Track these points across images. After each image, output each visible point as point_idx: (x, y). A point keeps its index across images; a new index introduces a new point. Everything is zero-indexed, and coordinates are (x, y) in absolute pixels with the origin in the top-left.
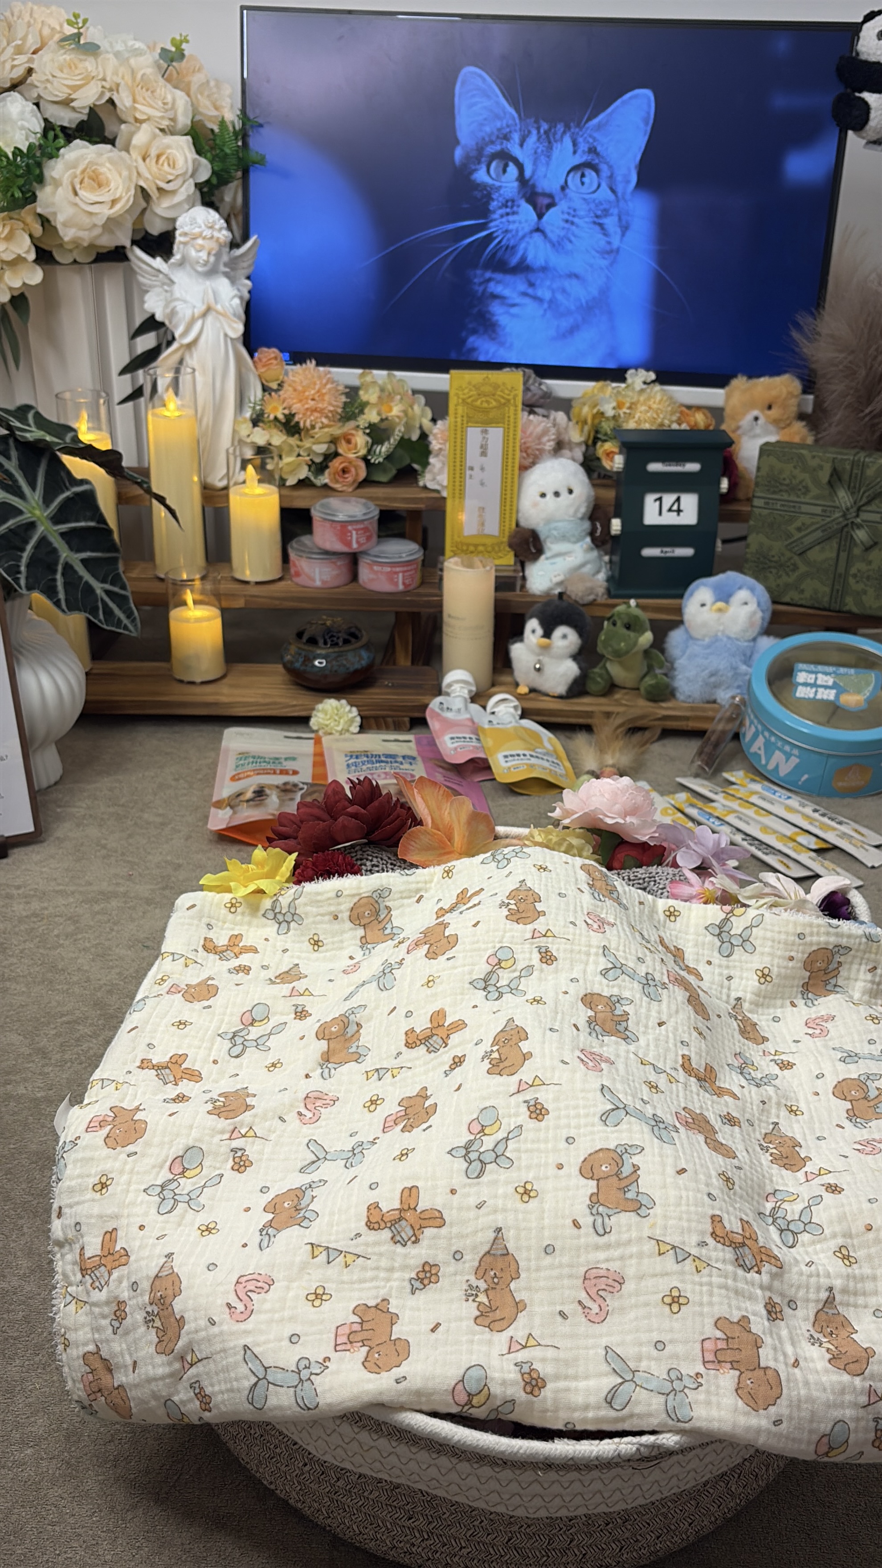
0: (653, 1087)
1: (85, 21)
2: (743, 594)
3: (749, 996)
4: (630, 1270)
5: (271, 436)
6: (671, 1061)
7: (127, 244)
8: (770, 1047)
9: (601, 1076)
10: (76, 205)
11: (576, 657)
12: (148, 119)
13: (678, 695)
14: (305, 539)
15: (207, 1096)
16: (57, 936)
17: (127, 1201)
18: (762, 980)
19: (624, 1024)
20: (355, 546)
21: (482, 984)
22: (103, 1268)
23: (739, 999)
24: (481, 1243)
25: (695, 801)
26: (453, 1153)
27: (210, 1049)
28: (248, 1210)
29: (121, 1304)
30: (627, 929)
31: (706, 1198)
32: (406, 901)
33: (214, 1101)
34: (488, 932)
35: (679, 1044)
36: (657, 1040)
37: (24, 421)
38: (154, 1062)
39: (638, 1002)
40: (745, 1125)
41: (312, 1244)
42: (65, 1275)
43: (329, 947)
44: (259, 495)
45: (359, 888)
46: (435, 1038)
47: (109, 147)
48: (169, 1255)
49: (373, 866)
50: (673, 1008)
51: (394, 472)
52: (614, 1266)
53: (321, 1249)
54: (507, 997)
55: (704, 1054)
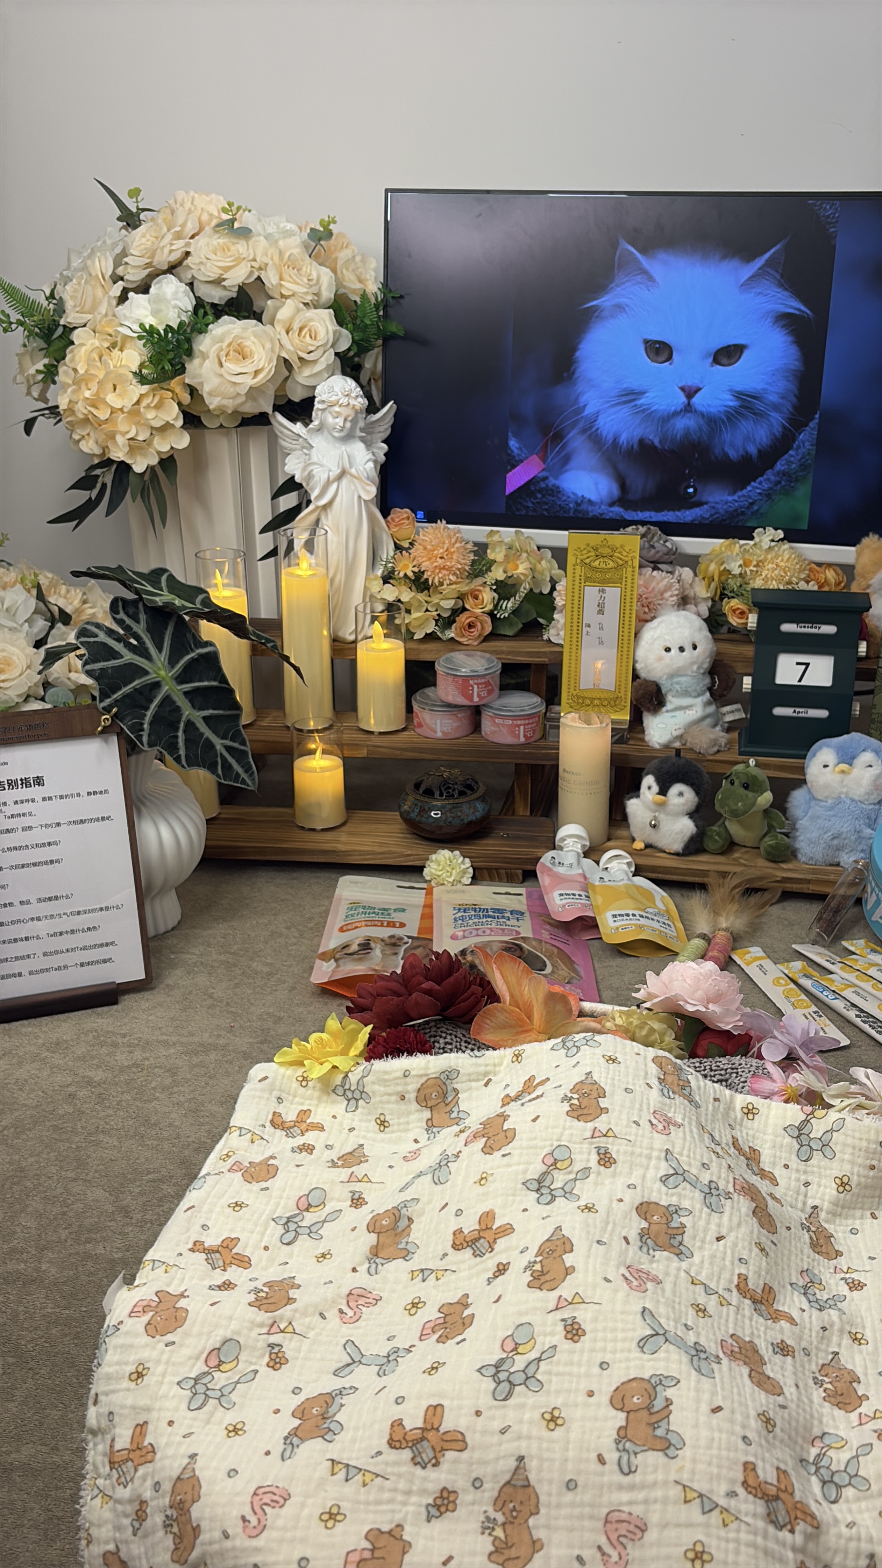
0: (701, 1311)
1: (239, 208)
2: (867, 757)
3: (826, 1205)
4: (654, 1518)
5: (400, 593)
6: (724, 1281)
7: (269, 410)
8: (843, 1262)
9: (644, 1298)
10: (221, 375)
11: (691, 815)
12: (293, 295)
13: (799, 856)
14: (429, 691)
15: (252, 1285)
16: (154, 1088)
17: (161, 1393)
18: (841, 1189)
19: (679, 1238)
20: (476, 699)
21: (535, 1185)
22: (130, 1463)
23: (815, 1207)
24: (502, 1472)
25: (810, 970)
26: (483, 1371)
27: (263, 1234)
28: (277, 1411)
29: (143, 1503)
30: (695, 1130)
31: (740, 1441)
32: (474, 1084)
33: (257, 1291)
34: (547, 1128)
35: (737, 1262)
36: (713, 1256)
37: (156, 584)
38: (206, 1245)
39: (697, 1214)
40: (799, 1355)
41: (333, 1461)
42: (95, 1467)
43: (395, 1128)
44: (385, 650)
45: (427, 1068)
46: (482, 1241)
47: (255, 322)
48: (193, 1456)
49: (446, 1043)
50: (735, 1220)
51: (520, 626)
52: (637, 1510)
53: (340, 1466)
54: (560, 1201)
55: (763, 1273)
